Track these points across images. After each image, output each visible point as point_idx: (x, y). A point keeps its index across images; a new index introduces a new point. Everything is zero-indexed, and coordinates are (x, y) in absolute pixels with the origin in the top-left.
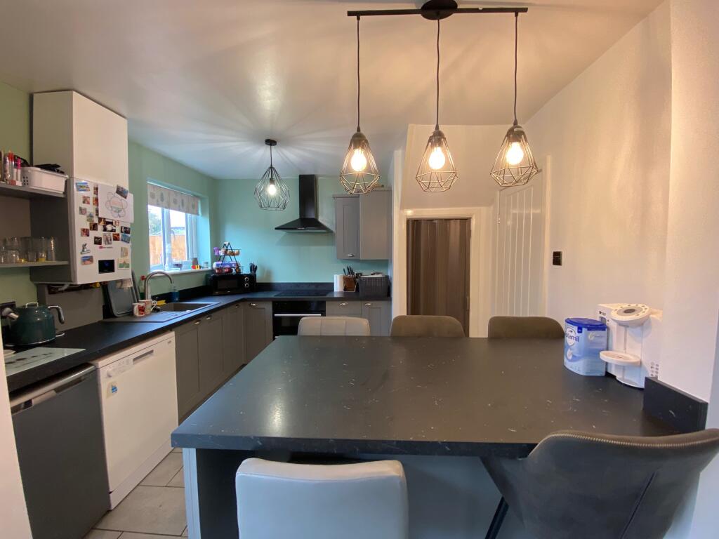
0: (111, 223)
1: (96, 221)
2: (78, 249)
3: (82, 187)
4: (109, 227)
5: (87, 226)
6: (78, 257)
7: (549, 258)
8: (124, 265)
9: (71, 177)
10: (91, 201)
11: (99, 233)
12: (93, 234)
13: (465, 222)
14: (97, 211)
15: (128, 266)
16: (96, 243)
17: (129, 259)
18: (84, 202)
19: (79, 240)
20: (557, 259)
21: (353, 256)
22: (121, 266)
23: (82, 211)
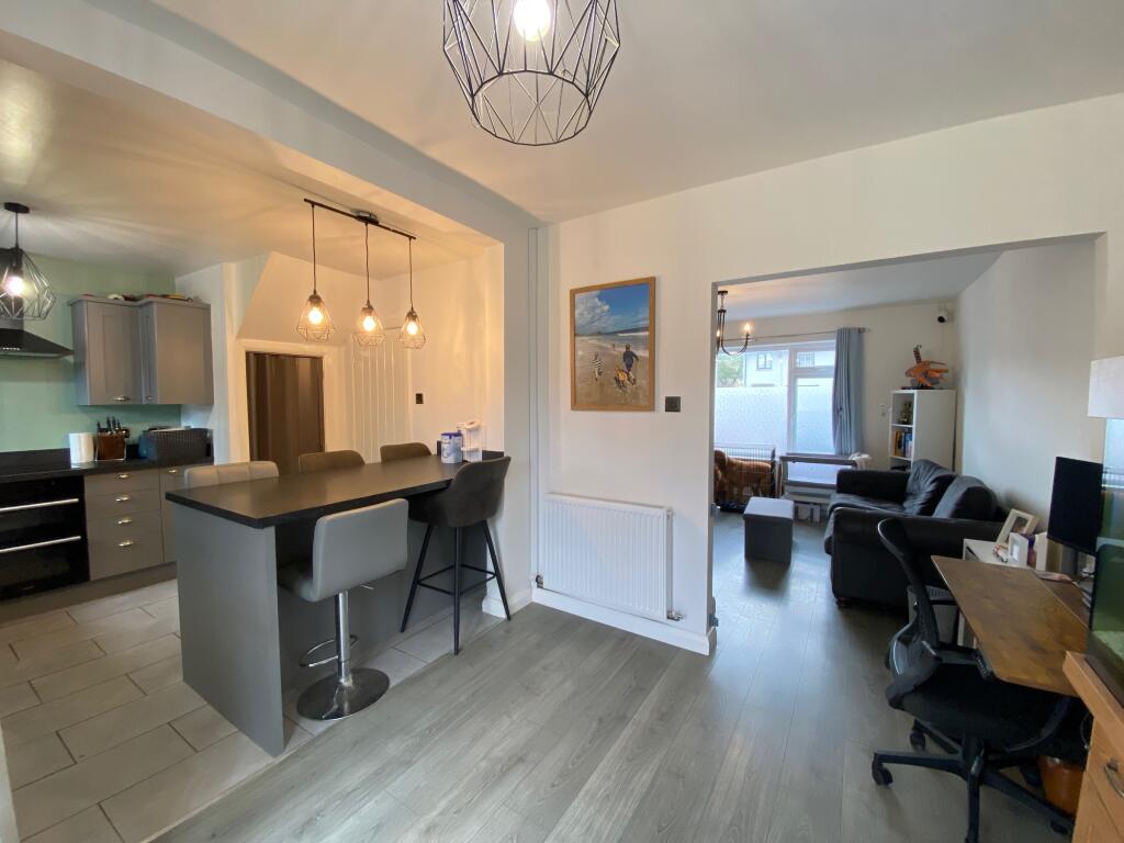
7: (413, 399)
13: (316, 361)
20: (419, 399)
21: (127, 399)
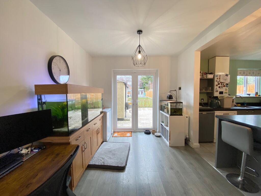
0: (223, 83)
1: (219, 83)
2: (215, 89)
3: (217, 76)
4: (223, 84)
5: (217, 84)
6: (215, 91)
8: (226, 93)
9: (215, 74)
10: (219, 78)
11: (220, 85)
12: (218, 86)
14: (220, 81)
15: (227, 93)
16: (219, 88)
17: (227, 91)
18: (217, 79)
19: (215, 87)
22: (225, 93)
23: (216, 81)
